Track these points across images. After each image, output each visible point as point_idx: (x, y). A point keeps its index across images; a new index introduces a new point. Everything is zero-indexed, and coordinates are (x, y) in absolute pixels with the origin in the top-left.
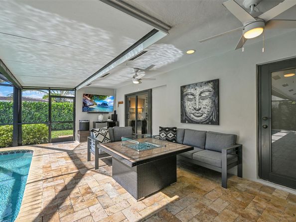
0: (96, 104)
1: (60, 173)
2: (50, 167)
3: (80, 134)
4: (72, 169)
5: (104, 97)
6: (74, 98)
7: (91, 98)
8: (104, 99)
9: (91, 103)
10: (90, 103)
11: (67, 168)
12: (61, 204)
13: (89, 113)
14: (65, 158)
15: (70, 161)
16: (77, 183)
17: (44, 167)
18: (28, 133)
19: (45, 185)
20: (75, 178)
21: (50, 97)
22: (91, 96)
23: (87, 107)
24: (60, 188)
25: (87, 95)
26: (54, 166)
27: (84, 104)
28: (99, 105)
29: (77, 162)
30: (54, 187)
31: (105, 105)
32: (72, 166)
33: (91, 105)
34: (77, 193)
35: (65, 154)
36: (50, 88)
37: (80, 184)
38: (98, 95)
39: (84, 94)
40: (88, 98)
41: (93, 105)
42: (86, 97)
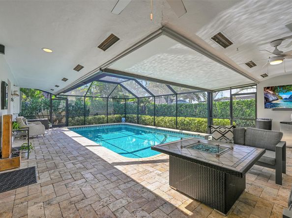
0: (282, 98)
6: (256, 93)
7: (274, 91)
9: (274, 98)
13: (274, 110)
21: (231, 95)
22: (273, 89)
23: (270, 102)
25: (268, 88)
27: (266, 99)
28: (286, 99)
33: (274, 100)
36: (231, 87)
38: (283, 86)
39: (265, 88)
40: (269, 91)
41: (277, 99)
42: (267, 90)
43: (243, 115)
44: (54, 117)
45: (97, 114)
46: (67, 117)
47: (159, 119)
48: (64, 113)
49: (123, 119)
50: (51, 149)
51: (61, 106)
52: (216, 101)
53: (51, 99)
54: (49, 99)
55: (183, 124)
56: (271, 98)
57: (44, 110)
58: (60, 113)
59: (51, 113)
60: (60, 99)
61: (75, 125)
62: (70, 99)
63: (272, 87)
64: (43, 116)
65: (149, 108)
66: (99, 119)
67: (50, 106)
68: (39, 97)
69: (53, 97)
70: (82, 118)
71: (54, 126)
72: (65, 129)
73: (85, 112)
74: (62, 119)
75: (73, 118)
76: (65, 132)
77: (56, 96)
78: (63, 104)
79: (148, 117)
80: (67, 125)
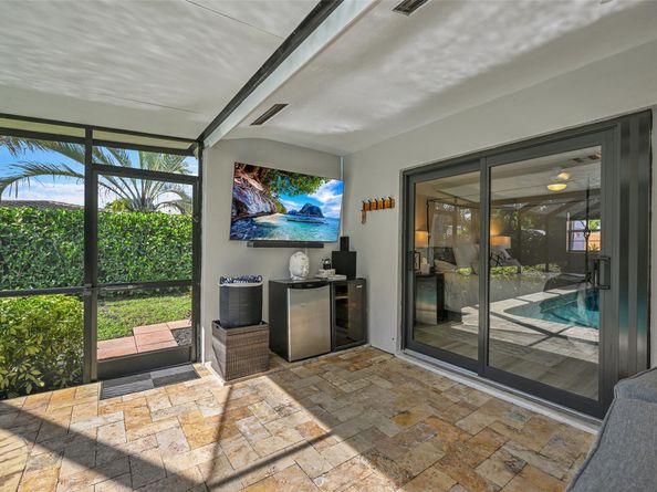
0: (283, 211)
3: (227, 343)
5: (313, 180)
6: (197, 182)
7: (265, 183)
8: (309, 191)
9: (263, 206)
10: (261, 204)
13: (257, 245)
22: (265, 176)
23: (250, 218)
25: (249, 169)
27: (239, 207)
28: (293, 213)
31: (311, 213)
33: (262, 214)
38: (291, 174)
39: (238, 166)
40: (252, 182)
41: (272, 213)
42: (246, 176)
43: (51, 261)
56: (255, 205)
63: (261, 169)
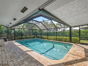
1: (77, 54)
2: (76, 51)
4: (83, 56)
11: (81, 54)
12: (73, 64)
14: (82, 50)
15: (84, 52)
16: (82, 61)
17: (74, 50)
18: (73, 40)
19: (71, 55)
20: (82, 59)
21: (80, 29)
24: (75, 59)
26: (77, 51)
29: (87, 54)
30: (73, 58)
32: (84, 54)
34: (80, 65)
35: (83, 49)
36: (79, 26)
37: (83, 62)
44: (9, 36)
45: (26, 35)
46: (15, 37)
47: (49, 37)
48: (13, 35)
49: (36, 37)
50: (7, 54)
51: (12, 32)
52: (73, 30)
53: (8, 30)
54: (7, 29)
55: (59, 39)
57: (5, 34)
58: (12, 35)
59: (8, 35)
60: (12, 29)
61: (18, 39)
62: (16, 29)
64: (4, 36)
65: (43, 33)
66: (27, 37)
67: (8, 32)
68: (3, 29)
69: (9, 29)
70: (21, 37)
71: (9, 40)
72: (14, 41)
73: (22, 34)
74: (12, 37)
75: (17, 37)
76: (14, 43)
77: (10, 28)
78: (13, 31)
79: (45, 36)
80: (15, 40)
